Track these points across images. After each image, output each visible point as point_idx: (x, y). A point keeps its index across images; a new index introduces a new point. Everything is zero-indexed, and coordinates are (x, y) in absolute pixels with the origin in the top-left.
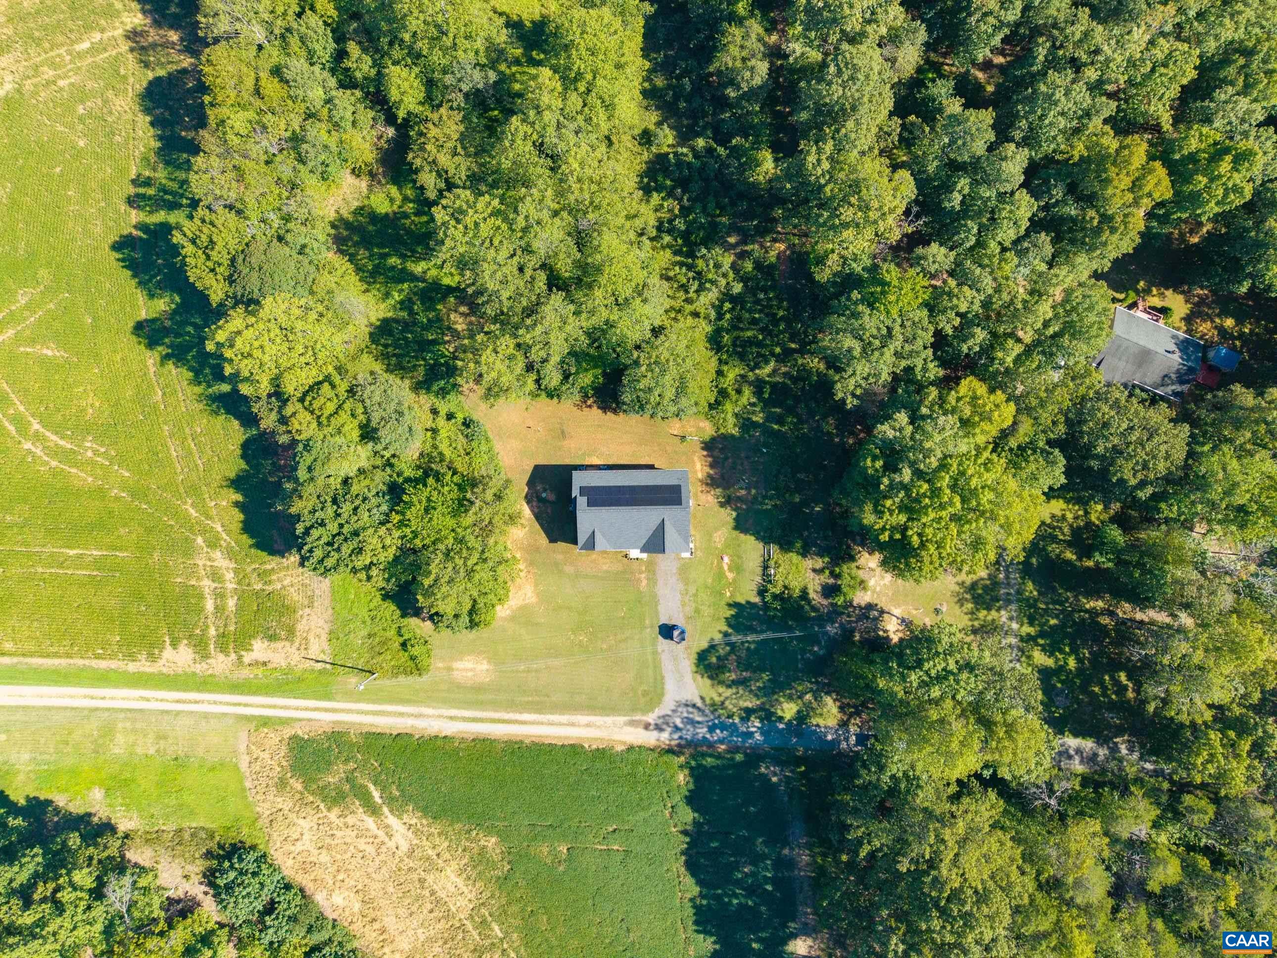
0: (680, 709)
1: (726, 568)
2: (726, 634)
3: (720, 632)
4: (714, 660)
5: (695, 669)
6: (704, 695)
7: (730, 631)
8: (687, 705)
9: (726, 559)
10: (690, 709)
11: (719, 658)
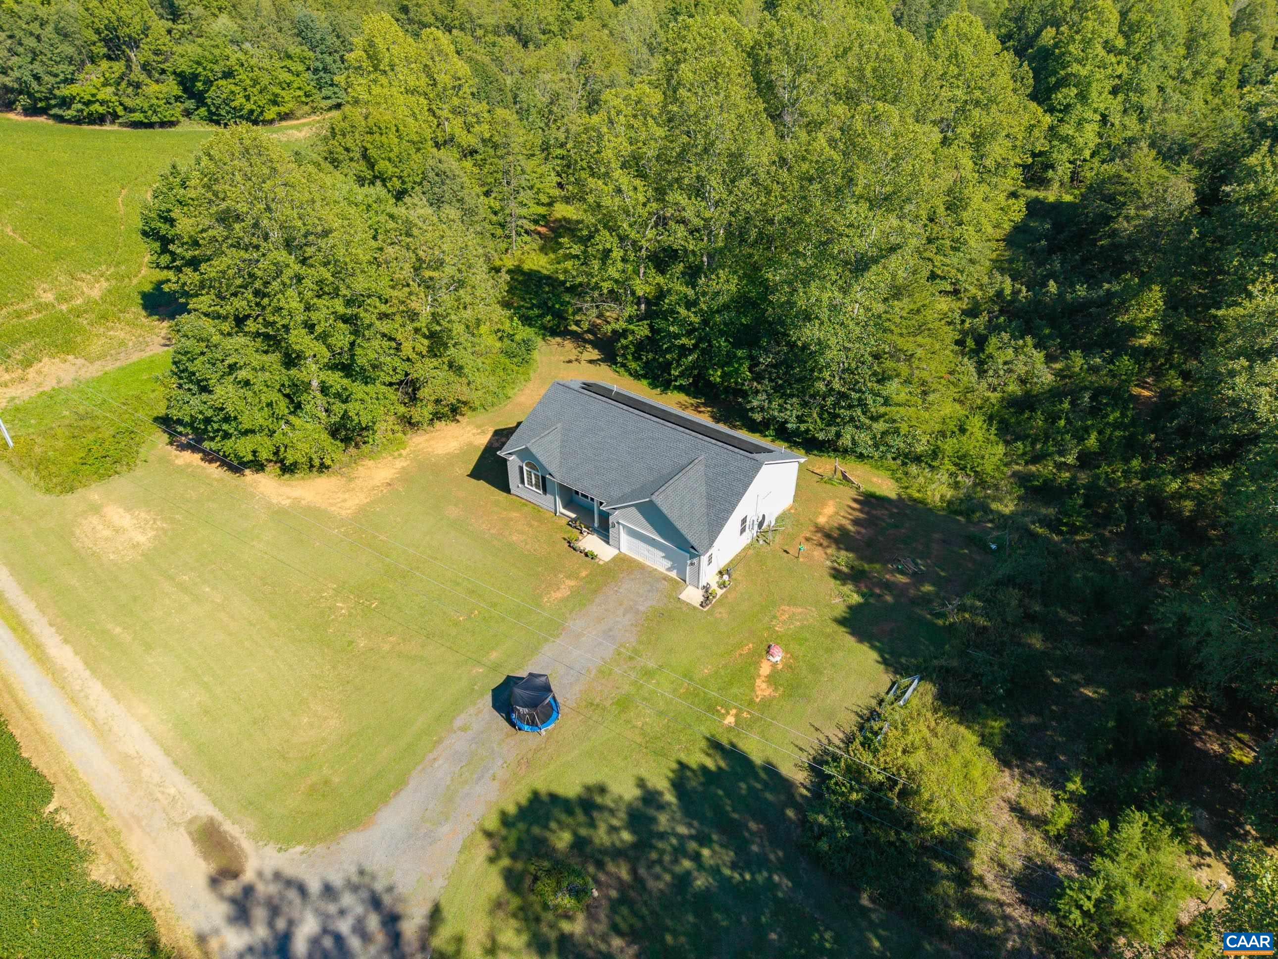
0: (348, 899)
1: (765, 669)
2: (650, 798)
3: (641, 783)
4: (562, 840)
5: (493, 823)
6: (448, 912)
7: (669, 797)
8: (375, 902)
9: (778, 656)
10: (373, 922)
11: (580, 844)
